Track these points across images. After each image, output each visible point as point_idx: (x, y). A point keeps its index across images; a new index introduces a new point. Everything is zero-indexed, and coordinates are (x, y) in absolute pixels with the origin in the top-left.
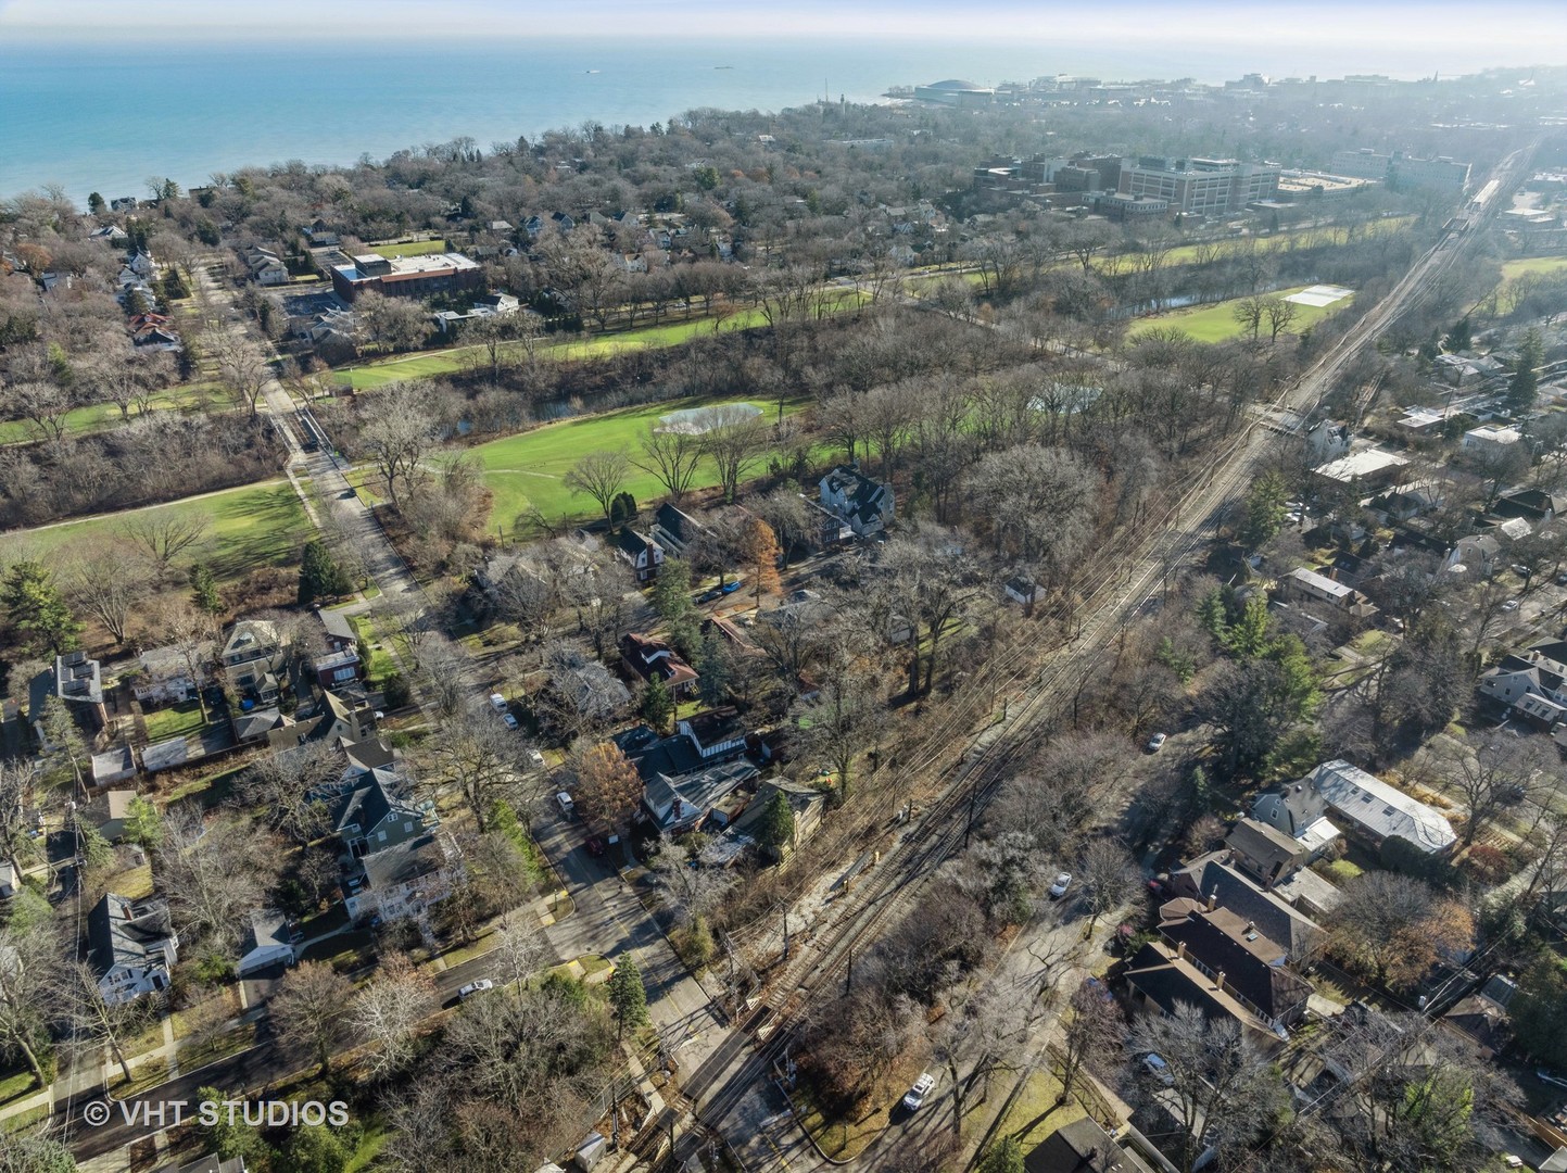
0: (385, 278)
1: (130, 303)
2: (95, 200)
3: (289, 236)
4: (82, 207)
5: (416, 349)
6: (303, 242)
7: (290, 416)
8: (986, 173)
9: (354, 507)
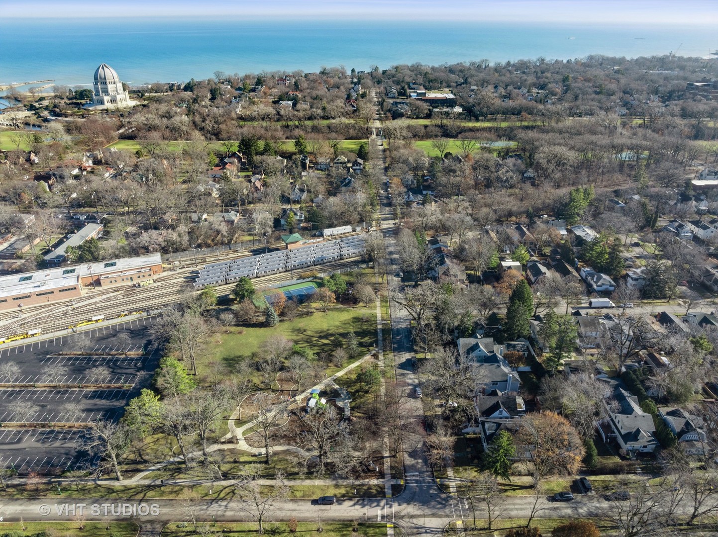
0: (423, 98)
1: (349, 97)
2: (353, 71)
3: (403, 84)
4: (349, 73)
5: (421, 118)
6: (406, 86)
7: (377, 128)
8: (692, 85)
9: (381, 148)
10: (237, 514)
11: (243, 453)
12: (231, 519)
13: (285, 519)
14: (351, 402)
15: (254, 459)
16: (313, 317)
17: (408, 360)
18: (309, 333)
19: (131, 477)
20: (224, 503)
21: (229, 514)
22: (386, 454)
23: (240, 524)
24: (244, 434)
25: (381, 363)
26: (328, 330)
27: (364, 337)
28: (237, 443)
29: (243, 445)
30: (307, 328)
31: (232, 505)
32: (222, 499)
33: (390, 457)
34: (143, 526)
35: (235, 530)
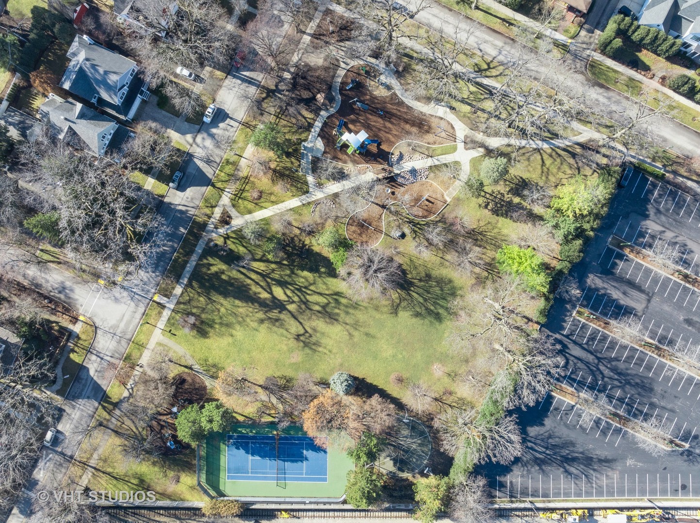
10: (491, 39)
11: (463, 117)
12: (500, 36)
13: (447, 11)
14: (305, 140)
15: (455, 104)
16: (269, 373)
17: (181, 188)
18: (294, 327)
19: (590, 140)
20: (501, 58)
21: (499, 43)
22: (307, 39)
23: (492, 26)
24: (454, 149)
25: (225, 200)
26: (262, 321)
27: (217, 275)
28: (466, 137)
29: (462, 130)
30: (292, 343)
31: (493, 53)
32: (501, 64)
33: (304, 33)
34: (583, 69)
35: (499, 21)
